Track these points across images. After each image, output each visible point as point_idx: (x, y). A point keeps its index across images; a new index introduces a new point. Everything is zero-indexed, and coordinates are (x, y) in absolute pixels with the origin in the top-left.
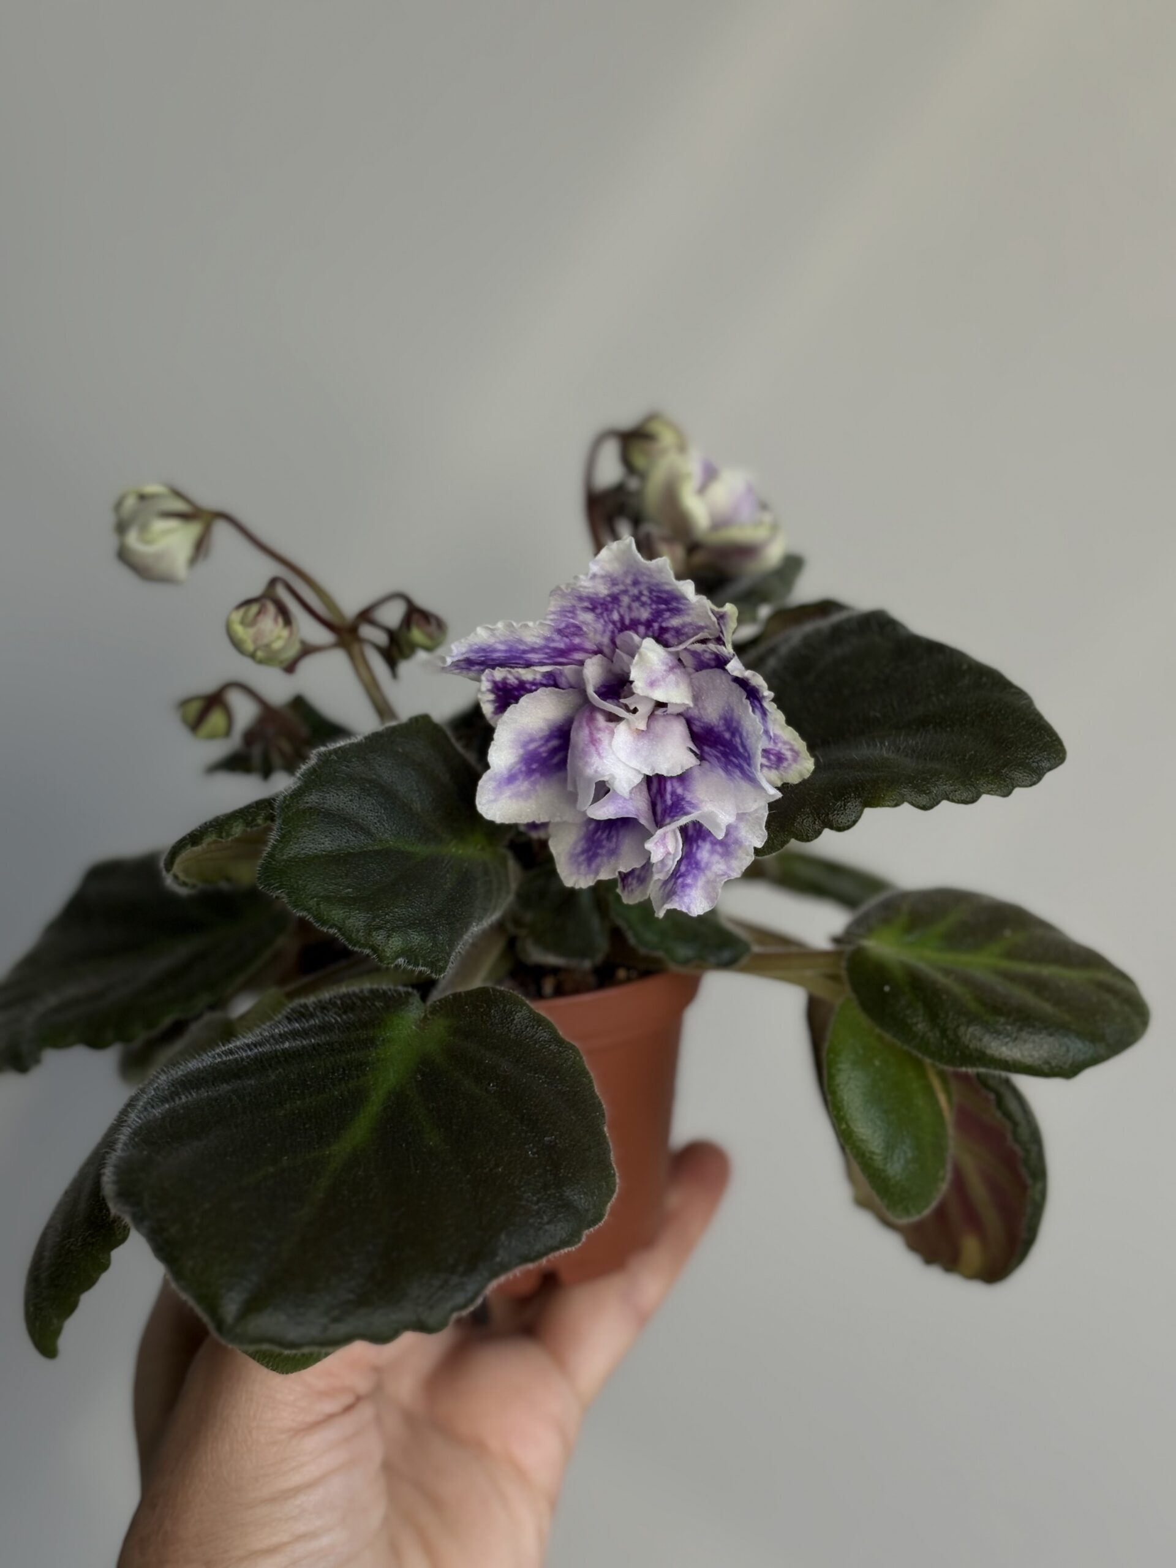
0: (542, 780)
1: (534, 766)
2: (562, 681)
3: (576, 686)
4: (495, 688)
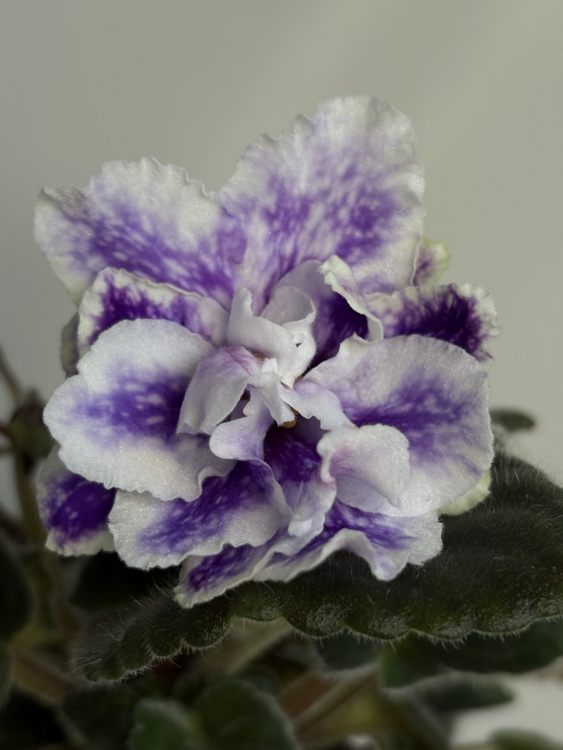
0: (129, 436)
1: (125, 414)
2: (194, 320)
3: (208, 332)
4: (109, 297)
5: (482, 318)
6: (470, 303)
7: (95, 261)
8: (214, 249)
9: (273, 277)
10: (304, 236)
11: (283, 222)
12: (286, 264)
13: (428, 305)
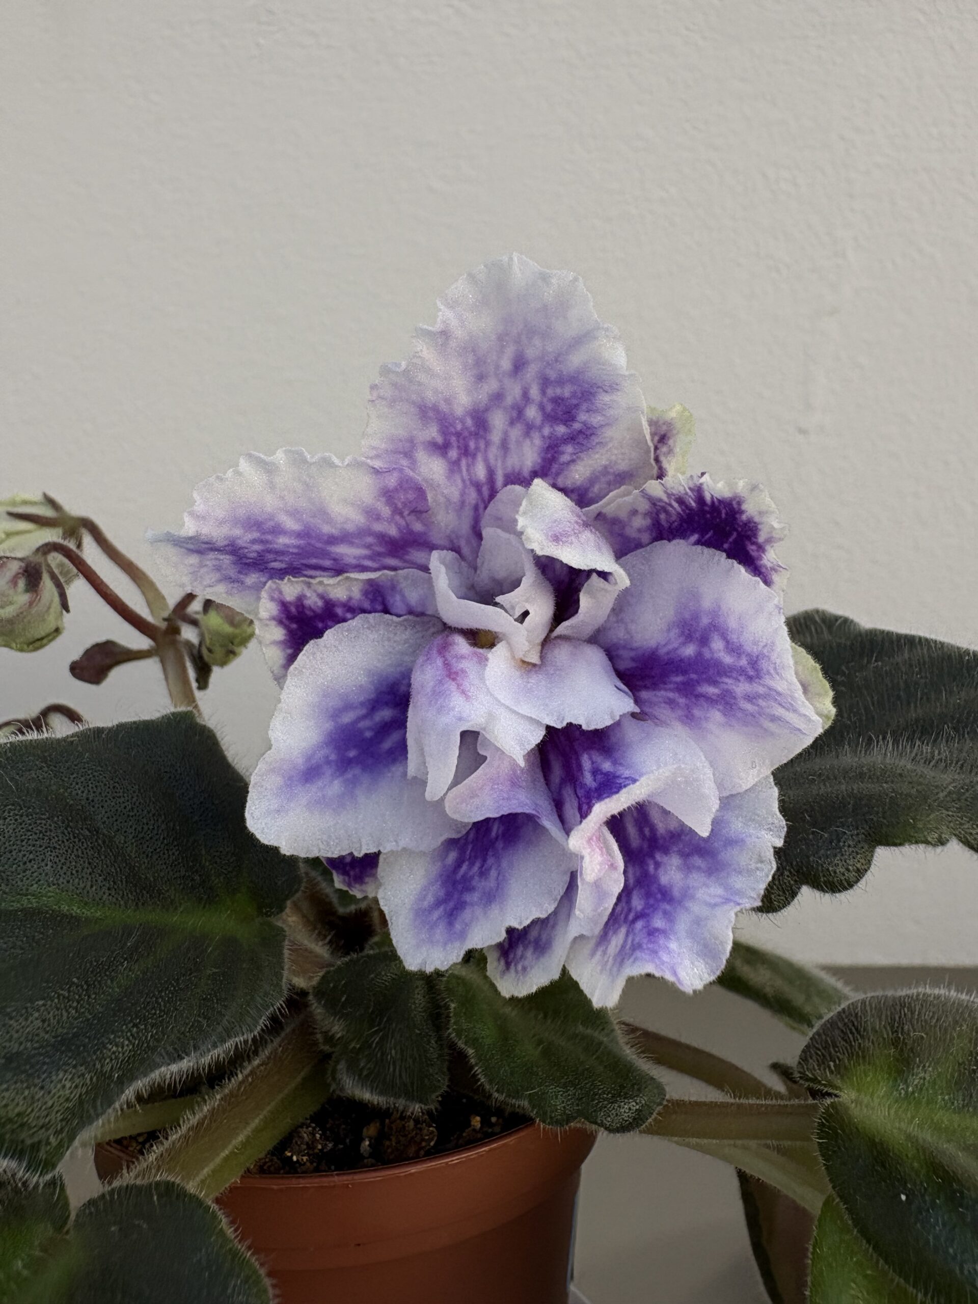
0: (366, 777)
1: (352, 754)
2: (397, 603)
3: (419, 609)
4: (283, 616)
5: (756, 519)
6: (734, 503)
7: (252, 578)
8: (386, 511)
9: (476, 508)
10: (494, 452)
11: (459, 447)
12: (485, 491)
13: (681, 501)
